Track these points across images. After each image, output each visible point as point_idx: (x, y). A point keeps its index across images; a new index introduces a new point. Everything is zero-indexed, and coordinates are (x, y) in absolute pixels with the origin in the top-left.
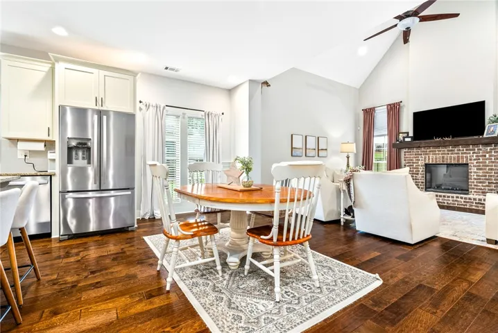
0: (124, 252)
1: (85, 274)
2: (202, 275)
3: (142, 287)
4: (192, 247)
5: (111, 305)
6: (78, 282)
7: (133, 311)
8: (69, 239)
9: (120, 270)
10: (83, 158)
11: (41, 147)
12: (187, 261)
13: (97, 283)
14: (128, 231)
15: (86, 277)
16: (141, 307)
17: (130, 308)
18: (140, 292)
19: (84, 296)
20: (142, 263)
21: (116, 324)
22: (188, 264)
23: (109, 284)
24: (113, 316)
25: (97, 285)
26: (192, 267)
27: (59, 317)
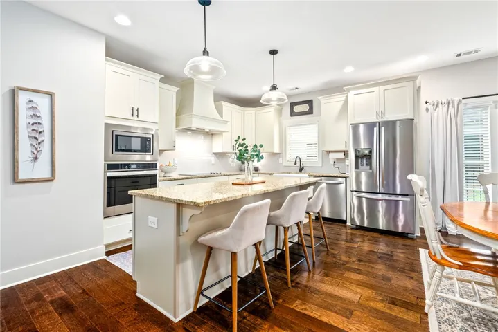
0: (392, 256)
1: (354, 260)
2: (467, 319)
3: (390, 292)
4: (476, 283)
5: (359, 290)
6: (348, 262)
7: (372, 304)
8: (356, 229)
9: (381, 269)
10: (367, 164)
11: (341, 155)
12: (458, 295)
13: (359, 270)
14: (407, 238)
15: (354, 262)
16: (380, 306)
17: (371, 301)
18: (387, 295)
19: (346, 274)
20: (403, 272)
21: (355, 305)
22: (457, 298)
23: (366, 275)
24: (357, 298)
25: (358, 271)
26: (459, 304)
27: (327, 278)
